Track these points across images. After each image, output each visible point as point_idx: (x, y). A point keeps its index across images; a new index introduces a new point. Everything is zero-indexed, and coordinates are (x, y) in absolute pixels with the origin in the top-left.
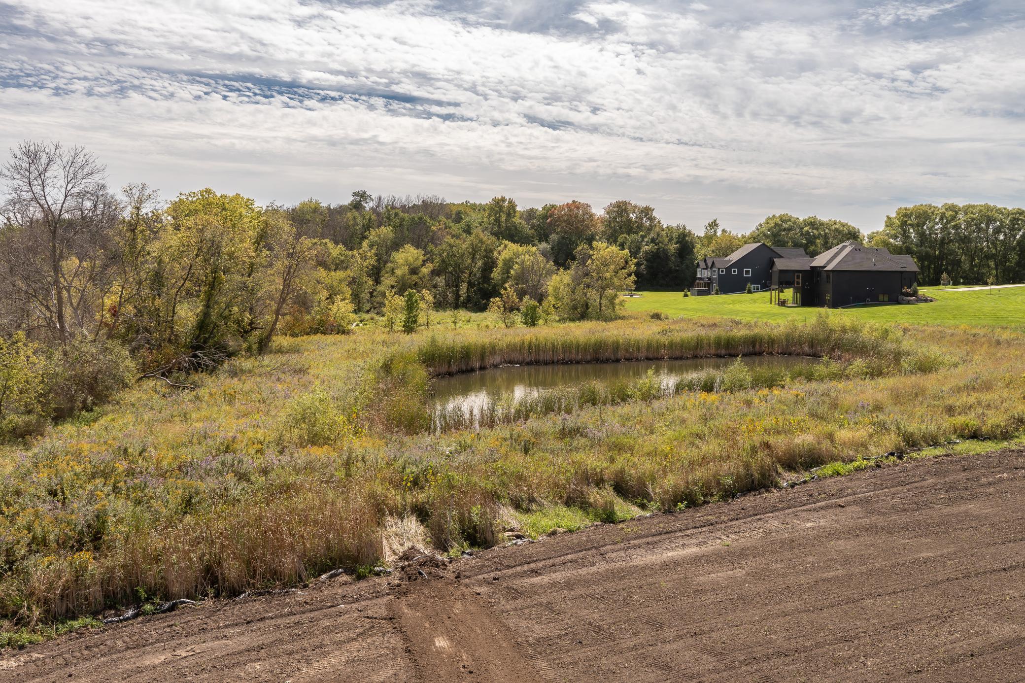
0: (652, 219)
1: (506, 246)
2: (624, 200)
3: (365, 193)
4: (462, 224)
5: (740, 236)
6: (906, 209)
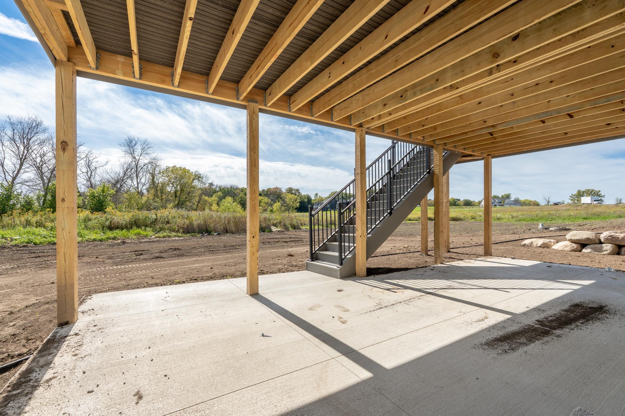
2: (291, 187)
3: (212, 183)
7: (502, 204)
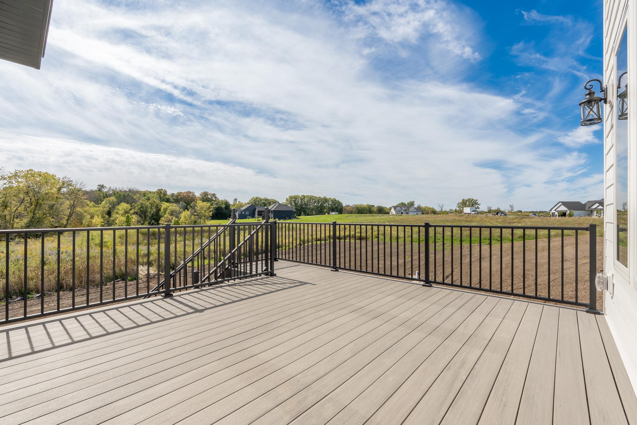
0: (216, 198)
1: (164, 204)
2: (206, 191)
3: (103, 185)
4: (146, 197)
5: (244, 203)
6: (291, 196)
7: (407, 211)
